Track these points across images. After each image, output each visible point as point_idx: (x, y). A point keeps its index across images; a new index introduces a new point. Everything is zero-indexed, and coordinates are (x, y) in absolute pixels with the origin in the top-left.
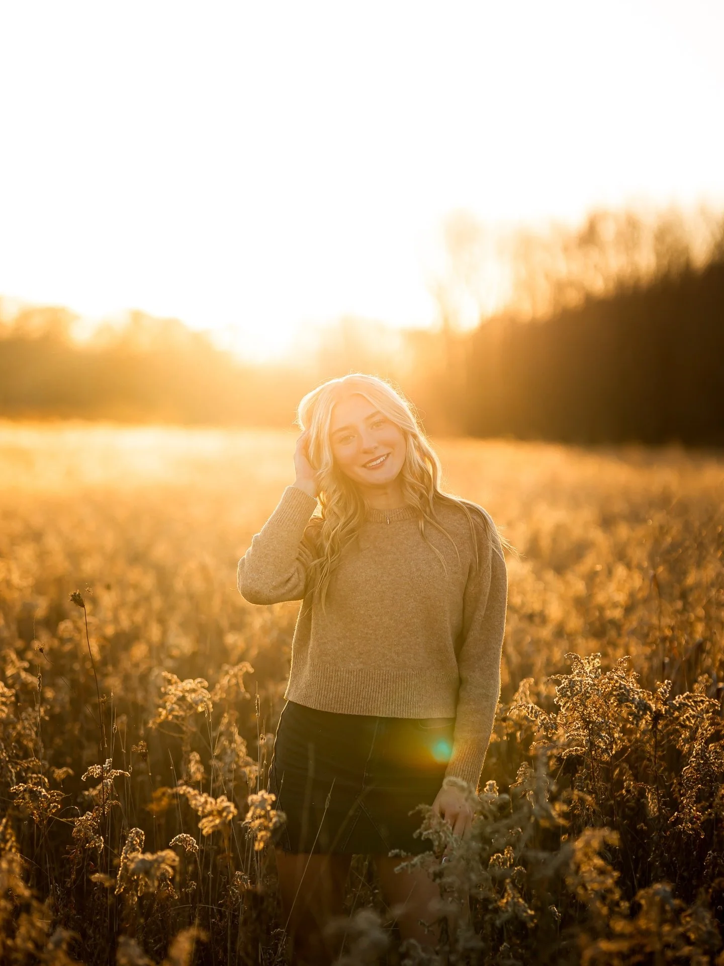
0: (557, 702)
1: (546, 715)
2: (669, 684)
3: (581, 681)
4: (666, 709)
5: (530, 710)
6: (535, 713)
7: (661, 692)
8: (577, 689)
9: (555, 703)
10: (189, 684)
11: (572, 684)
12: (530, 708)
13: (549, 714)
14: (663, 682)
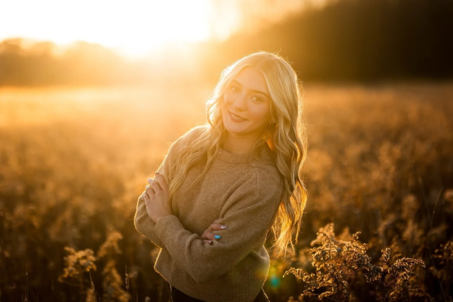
0: (315, 265)
1: (309, 275)
2: (389, 250)
3: (329, 251)
4: (390, 269)
5: (297, 272)
6: (301, 274)
7: (385, 257)
8: (327, 257)
9: (313, 265)
10: (81, 254)
11: (324, 254)
12: (298, 271)
13: (310, 274)
14: (385, 250)
